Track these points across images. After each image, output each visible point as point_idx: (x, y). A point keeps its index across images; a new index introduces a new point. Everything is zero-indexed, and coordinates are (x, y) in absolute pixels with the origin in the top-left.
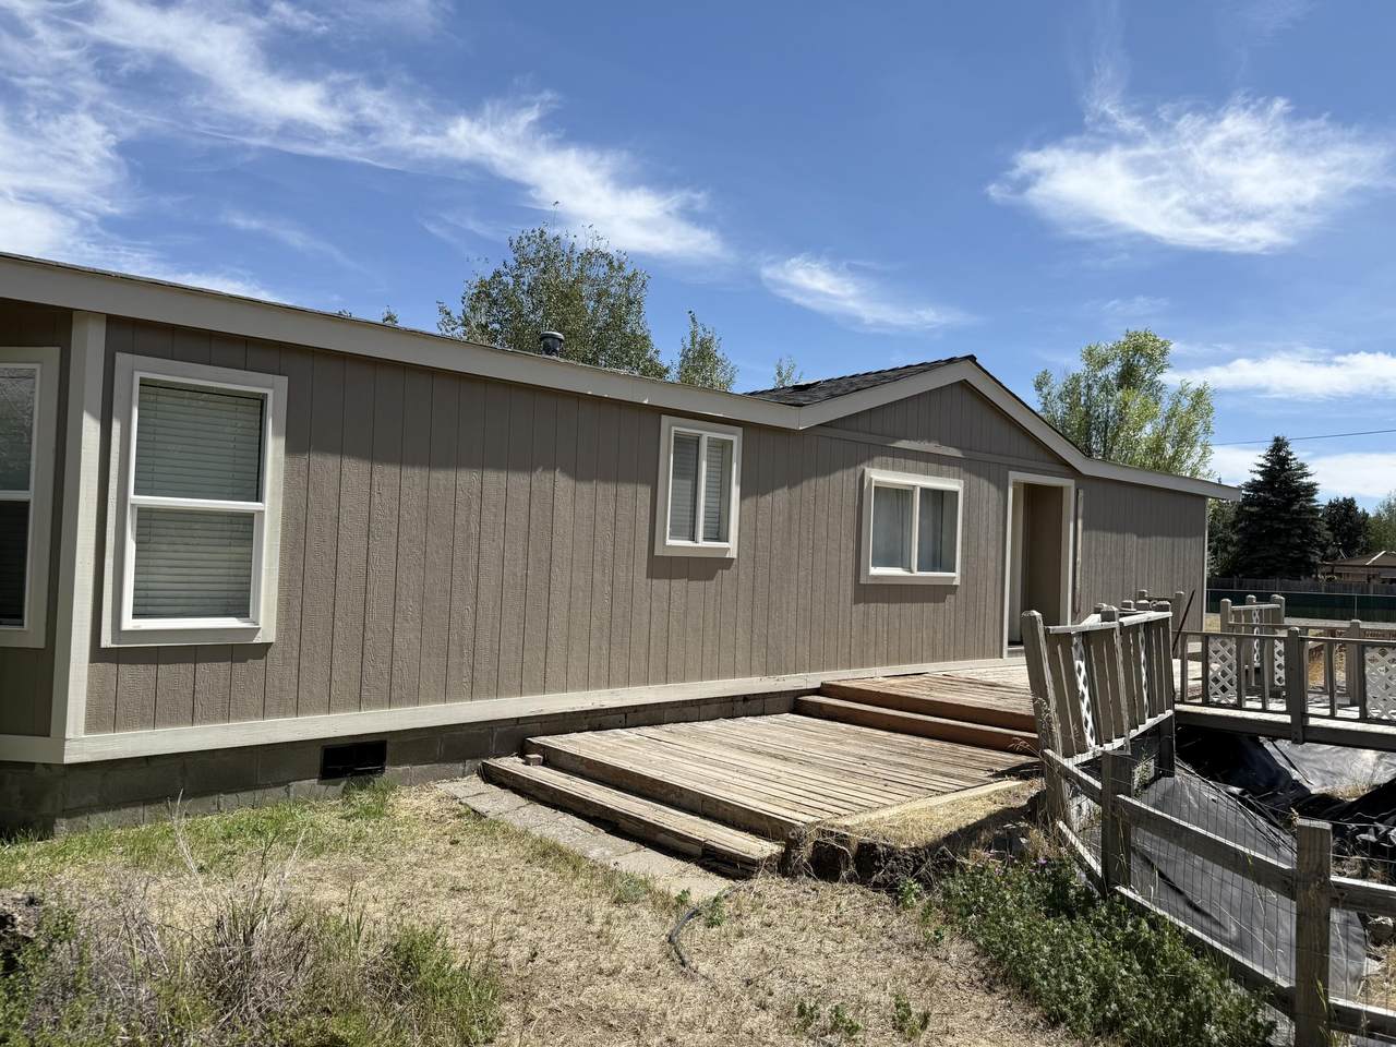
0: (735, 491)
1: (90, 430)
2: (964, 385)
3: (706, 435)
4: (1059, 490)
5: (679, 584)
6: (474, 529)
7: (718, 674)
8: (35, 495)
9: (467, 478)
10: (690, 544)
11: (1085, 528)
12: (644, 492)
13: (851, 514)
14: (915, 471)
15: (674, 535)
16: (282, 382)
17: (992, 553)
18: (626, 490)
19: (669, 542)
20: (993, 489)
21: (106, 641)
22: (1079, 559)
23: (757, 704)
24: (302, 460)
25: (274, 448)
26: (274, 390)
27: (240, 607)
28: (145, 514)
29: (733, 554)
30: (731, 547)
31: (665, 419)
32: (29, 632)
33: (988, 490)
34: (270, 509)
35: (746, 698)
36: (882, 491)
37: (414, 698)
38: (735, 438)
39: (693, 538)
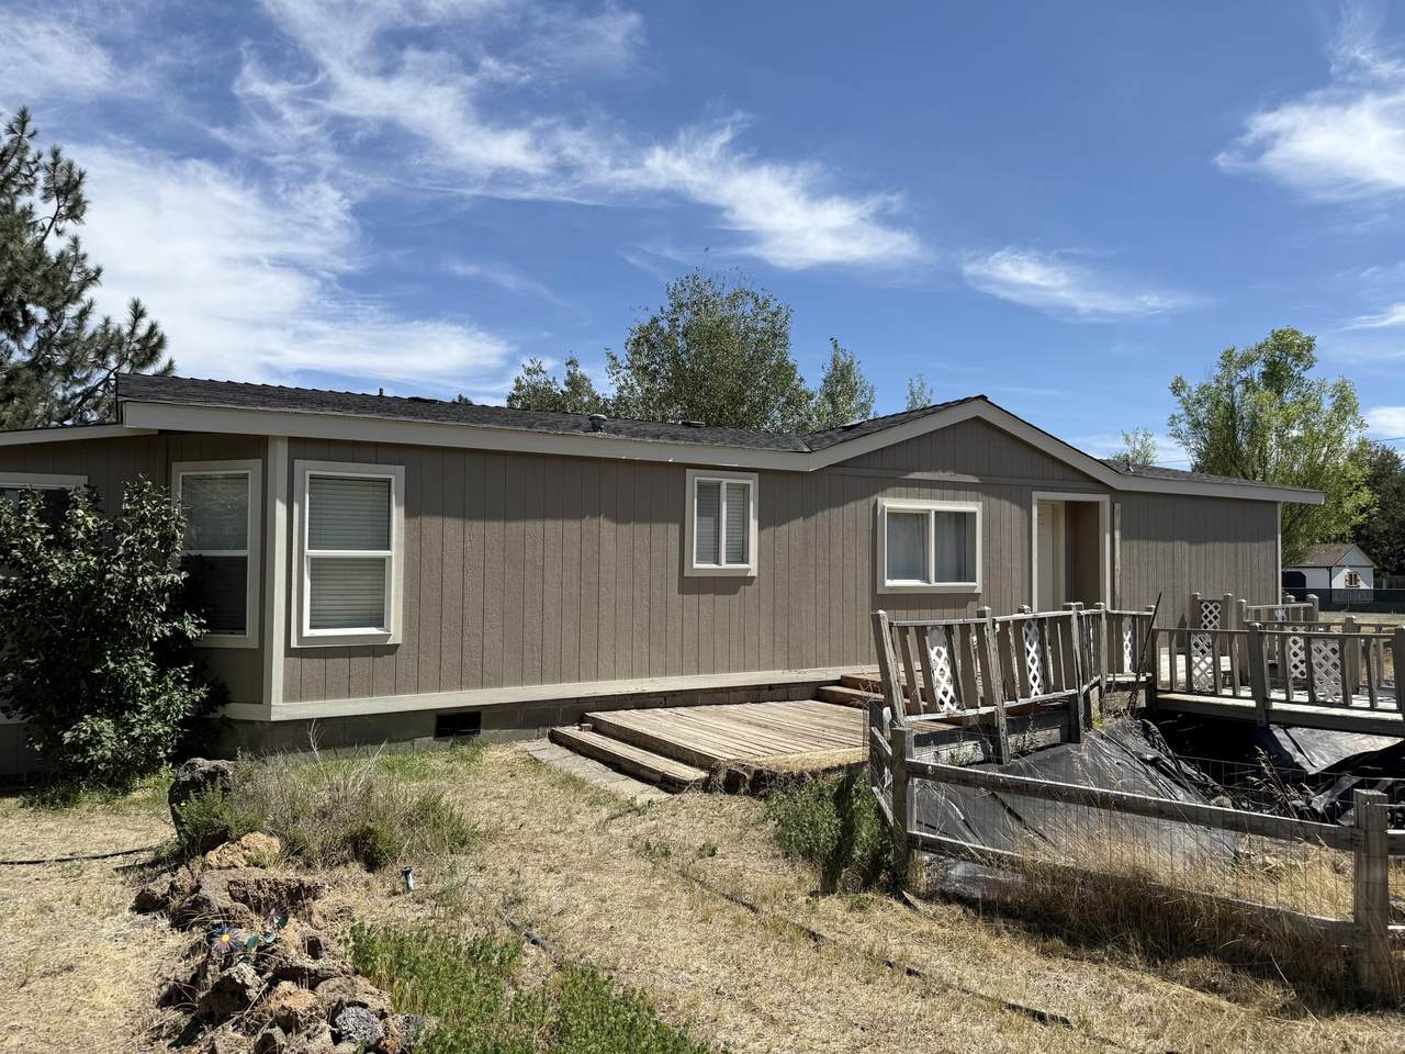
0: (754, 524)
1: (281, 510)
2: (978, 419)
3: (725, 482)
4: (1096, 505)
5: (707, 598)
6: (539, 563)
7: (745, 668)
8: (250, 553)
9: (534, 526)
10: (714, 566)
11: (1123, 538)
12: (674, 528)
13: (866, 537)
14: (931, 497)
15: (700, 560)
16: (401, 470)
17: (1017, 564)
18: (658, 528)
19: (696, 566)
20: (1015, 508)
21: (294, 644)
22: (1117, 566)
23: (780, 693)
24: (417, 521)
25: (397, 515)
26: (396, 475)
27: (379, 621)
28: (315, 561)
29: (754, 572)
30: (752, 567)
31: (689, 472)
32: (249, 639)
33: (1010, 510)
34: (396, 555)
35: (771, 687)
36: (895, 516)
37: (499, 682)
38: (752, 482)
39: (717, 562)
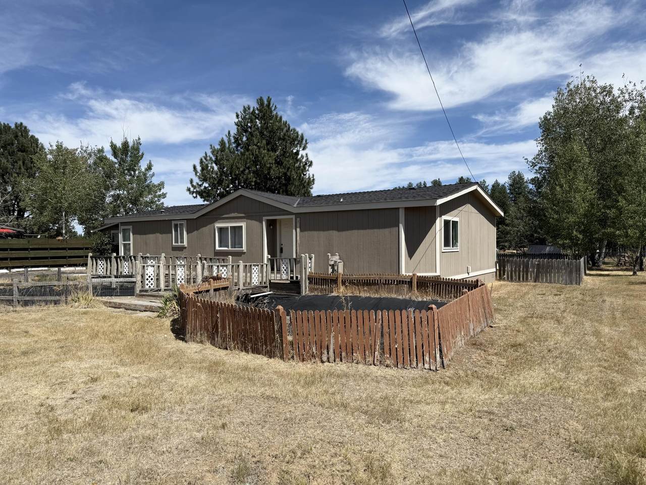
0: (185, 233)
1: (120, 235)
2: (243, 196)
3: (179, 223)
11: (302, 231)
12: (171, 235)
13: (212, 235)
14: (230, 222)
16: (131, 226)
17: (258, 242)
19: (174, 244)
20: (258, 223)
22: (298, 242)
25: (131, 234)
30: (185, 244)
31: (173, 221)
34: (131, 242)
38: (184, 223)
39: (178, 243)
